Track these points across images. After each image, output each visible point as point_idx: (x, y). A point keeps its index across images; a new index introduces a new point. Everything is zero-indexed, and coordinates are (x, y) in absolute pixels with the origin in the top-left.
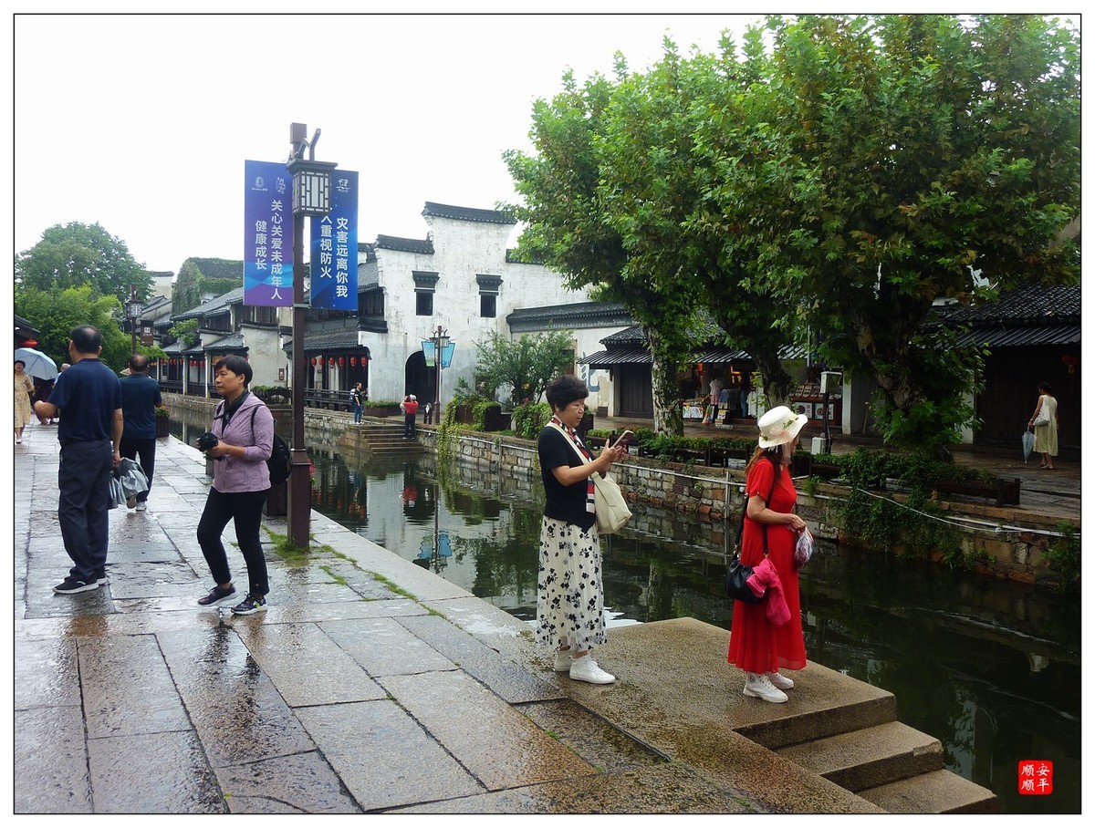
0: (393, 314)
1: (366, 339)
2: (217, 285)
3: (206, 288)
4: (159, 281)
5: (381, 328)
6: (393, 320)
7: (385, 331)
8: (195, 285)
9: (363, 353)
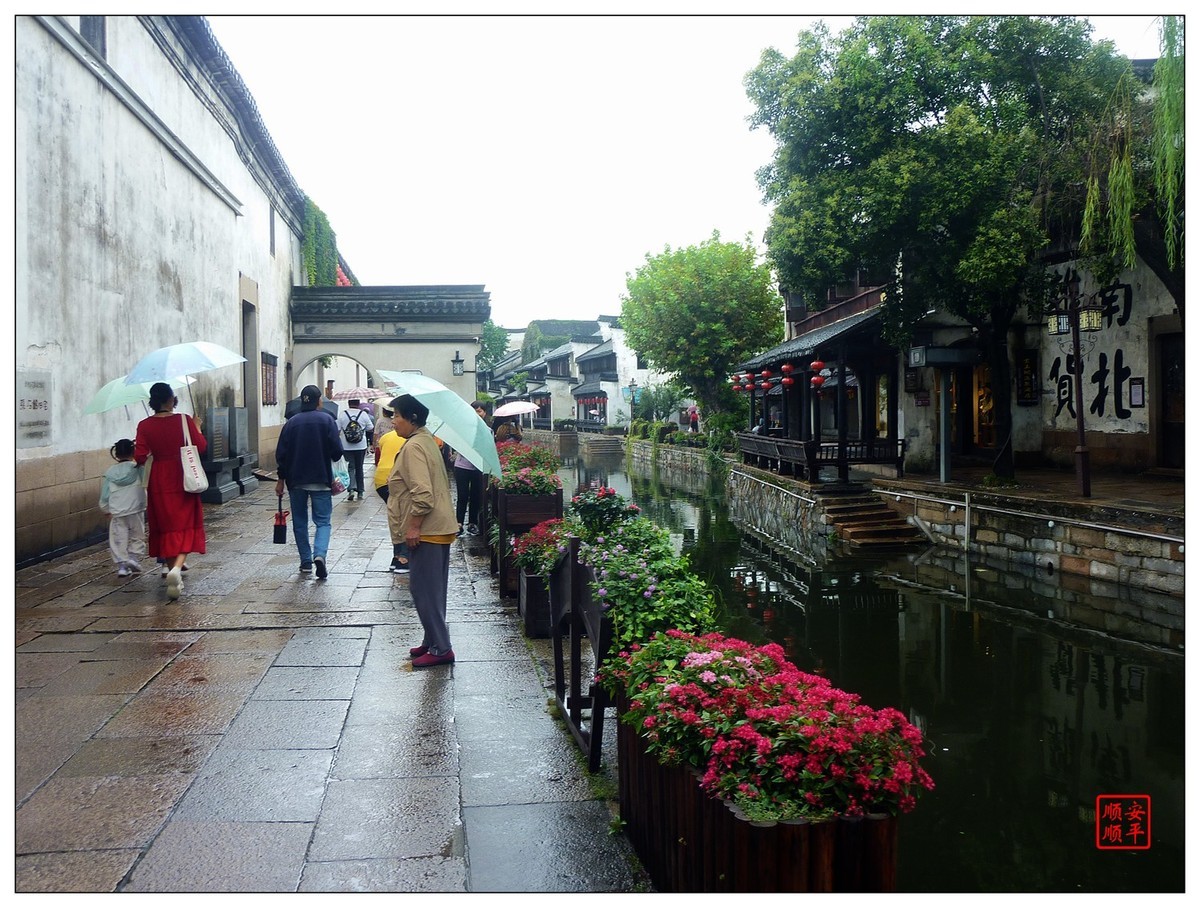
0: (622, 369)
1: (606, 386)
2: (552, 342)
3: (544, 344)
4: (512, 337)
5: (614, 379)
6: (622, 373)
7: (617, 381)
8: (536, 343)
9: (603, 395)
